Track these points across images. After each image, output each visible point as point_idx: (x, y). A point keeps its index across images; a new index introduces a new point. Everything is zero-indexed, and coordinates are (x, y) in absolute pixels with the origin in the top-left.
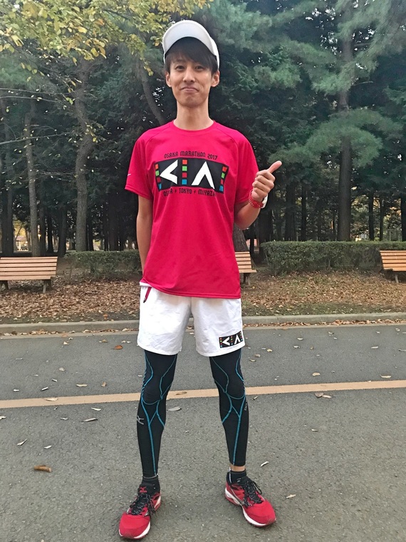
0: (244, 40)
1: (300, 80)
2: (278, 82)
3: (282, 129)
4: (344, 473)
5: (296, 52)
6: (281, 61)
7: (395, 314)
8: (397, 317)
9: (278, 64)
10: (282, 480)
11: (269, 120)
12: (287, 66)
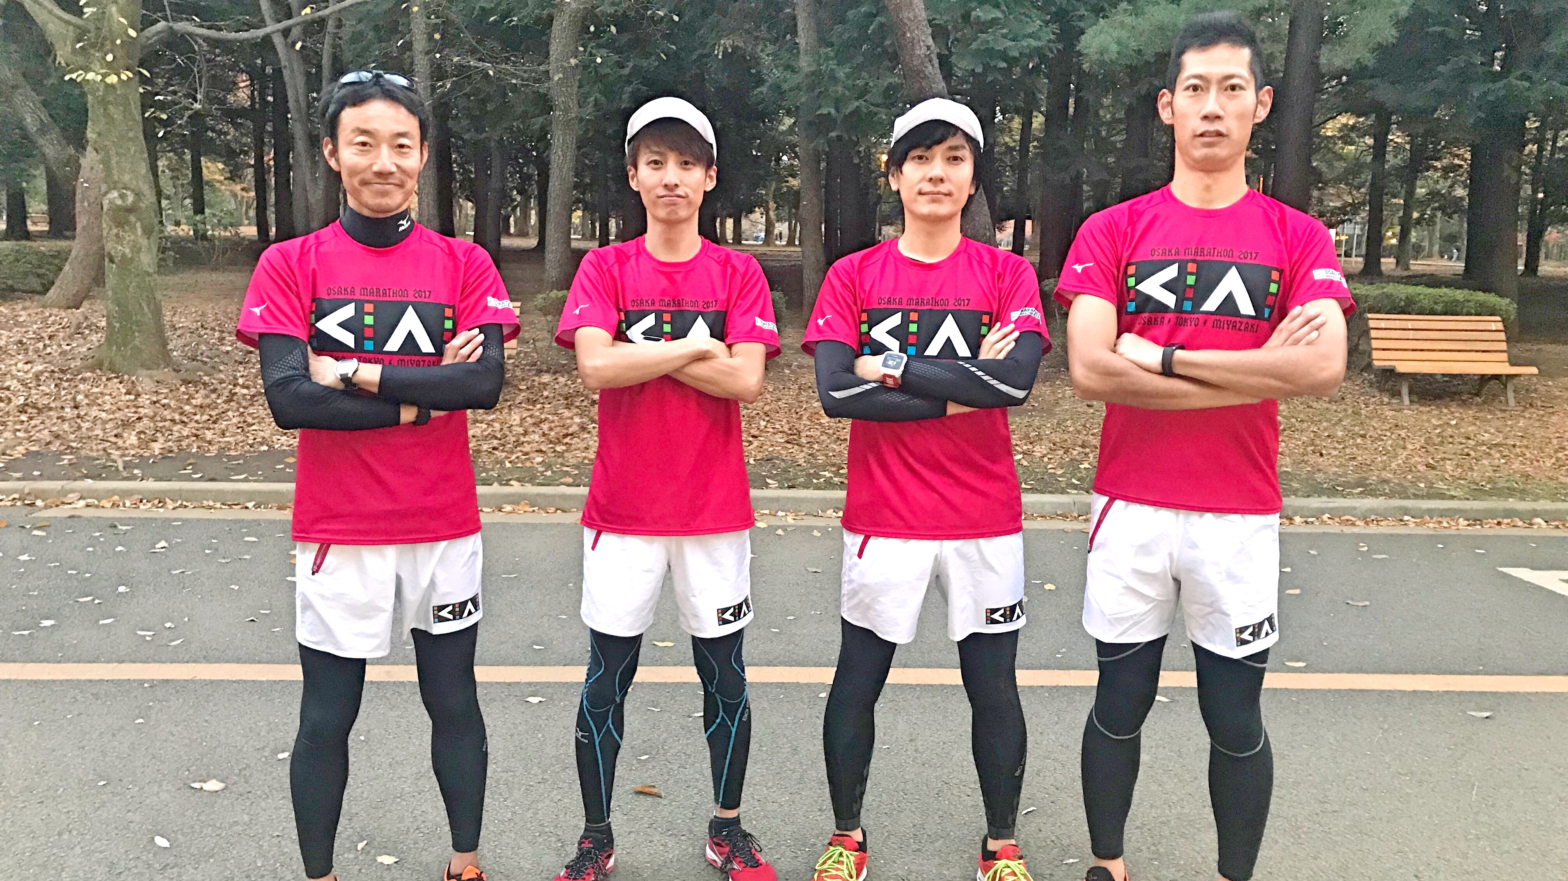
4: (1167, 833)
7: (1370, 502)
8: (1373, 511)
10: (1057, 837)
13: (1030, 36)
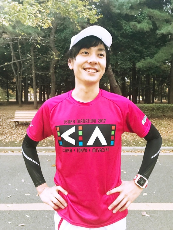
0: (125, 10)
1: (152, 27)
2: (141, 29)
3: (143, 50)
5: (150, 14)
6: (143, 19)
9: (142, 20)
11: (137, 47)
12: (146, 21)
13: (128, 65)
